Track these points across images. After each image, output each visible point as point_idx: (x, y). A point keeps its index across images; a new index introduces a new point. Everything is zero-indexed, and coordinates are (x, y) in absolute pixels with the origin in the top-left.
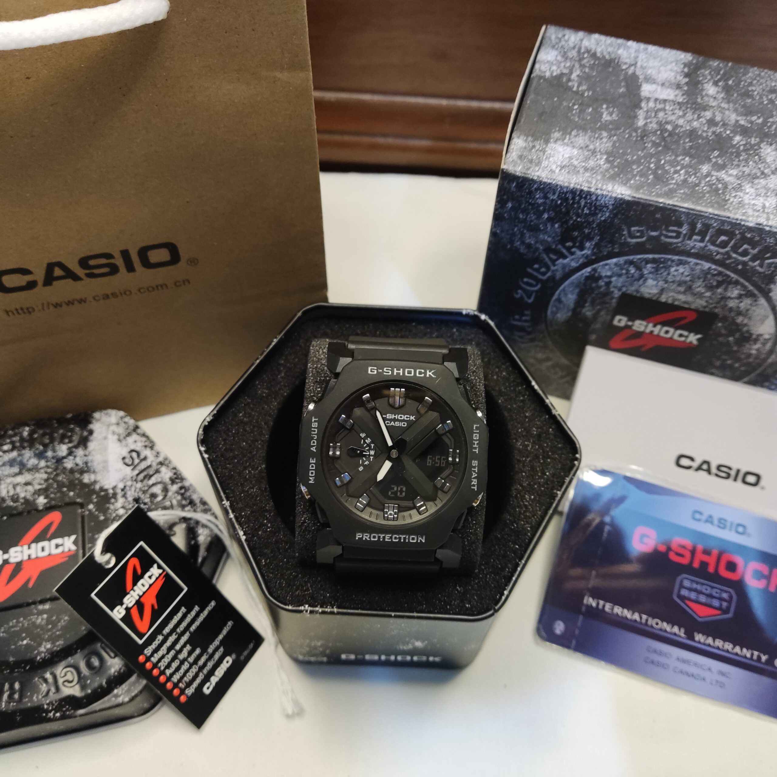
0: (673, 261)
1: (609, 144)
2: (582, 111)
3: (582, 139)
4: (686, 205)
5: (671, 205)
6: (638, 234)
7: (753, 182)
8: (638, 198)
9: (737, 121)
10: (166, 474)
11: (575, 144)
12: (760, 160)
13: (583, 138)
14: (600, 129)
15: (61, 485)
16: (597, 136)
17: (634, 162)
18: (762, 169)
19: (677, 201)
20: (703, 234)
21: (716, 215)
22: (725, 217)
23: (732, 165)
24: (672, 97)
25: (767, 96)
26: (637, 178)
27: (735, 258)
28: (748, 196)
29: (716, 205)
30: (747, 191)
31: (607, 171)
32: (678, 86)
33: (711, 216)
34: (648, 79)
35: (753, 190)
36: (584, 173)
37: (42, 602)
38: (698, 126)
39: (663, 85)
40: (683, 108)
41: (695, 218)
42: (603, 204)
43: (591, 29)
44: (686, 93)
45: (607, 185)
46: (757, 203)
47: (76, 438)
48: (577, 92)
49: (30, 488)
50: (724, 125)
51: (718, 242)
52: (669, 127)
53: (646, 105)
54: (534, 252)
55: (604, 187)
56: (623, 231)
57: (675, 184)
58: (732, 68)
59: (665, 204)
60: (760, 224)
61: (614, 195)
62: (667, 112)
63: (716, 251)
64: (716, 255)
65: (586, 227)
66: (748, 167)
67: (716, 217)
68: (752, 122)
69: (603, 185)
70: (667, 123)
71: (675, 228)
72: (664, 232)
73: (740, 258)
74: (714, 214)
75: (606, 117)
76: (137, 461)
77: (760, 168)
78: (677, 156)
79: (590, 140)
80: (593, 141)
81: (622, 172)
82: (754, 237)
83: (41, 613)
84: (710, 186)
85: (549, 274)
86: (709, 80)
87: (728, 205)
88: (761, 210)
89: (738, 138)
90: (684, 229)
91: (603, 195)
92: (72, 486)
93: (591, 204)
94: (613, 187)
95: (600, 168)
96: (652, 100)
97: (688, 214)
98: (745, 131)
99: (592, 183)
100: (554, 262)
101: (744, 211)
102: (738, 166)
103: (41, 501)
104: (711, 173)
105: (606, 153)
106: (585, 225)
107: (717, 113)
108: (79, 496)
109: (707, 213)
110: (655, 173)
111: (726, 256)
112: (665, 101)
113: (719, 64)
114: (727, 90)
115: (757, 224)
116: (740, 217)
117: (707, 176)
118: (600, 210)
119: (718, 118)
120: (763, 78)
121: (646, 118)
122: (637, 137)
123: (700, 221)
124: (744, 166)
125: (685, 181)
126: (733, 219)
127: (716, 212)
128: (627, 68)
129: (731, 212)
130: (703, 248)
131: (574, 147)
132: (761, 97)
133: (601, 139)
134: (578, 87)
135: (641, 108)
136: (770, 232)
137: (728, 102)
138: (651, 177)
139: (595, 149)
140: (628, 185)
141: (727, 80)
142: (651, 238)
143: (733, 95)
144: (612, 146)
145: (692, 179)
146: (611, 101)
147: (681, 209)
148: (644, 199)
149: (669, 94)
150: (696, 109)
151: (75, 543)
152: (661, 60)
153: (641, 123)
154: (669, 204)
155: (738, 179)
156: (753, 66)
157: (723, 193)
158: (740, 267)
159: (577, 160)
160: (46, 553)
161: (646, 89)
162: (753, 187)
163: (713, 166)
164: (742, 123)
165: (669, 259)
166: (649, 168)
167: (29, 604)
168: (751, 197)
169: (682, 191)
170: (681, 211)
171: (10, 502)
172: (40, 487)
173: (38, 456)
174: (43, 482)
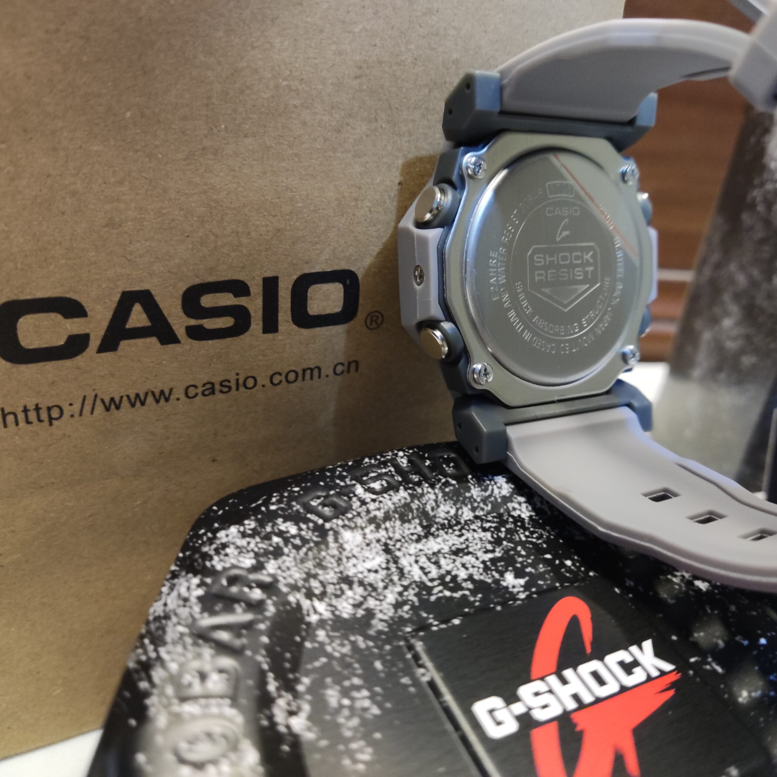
171: (441, 592)
172: (490, 556)
173: (451, 499)
174: (489, 547)
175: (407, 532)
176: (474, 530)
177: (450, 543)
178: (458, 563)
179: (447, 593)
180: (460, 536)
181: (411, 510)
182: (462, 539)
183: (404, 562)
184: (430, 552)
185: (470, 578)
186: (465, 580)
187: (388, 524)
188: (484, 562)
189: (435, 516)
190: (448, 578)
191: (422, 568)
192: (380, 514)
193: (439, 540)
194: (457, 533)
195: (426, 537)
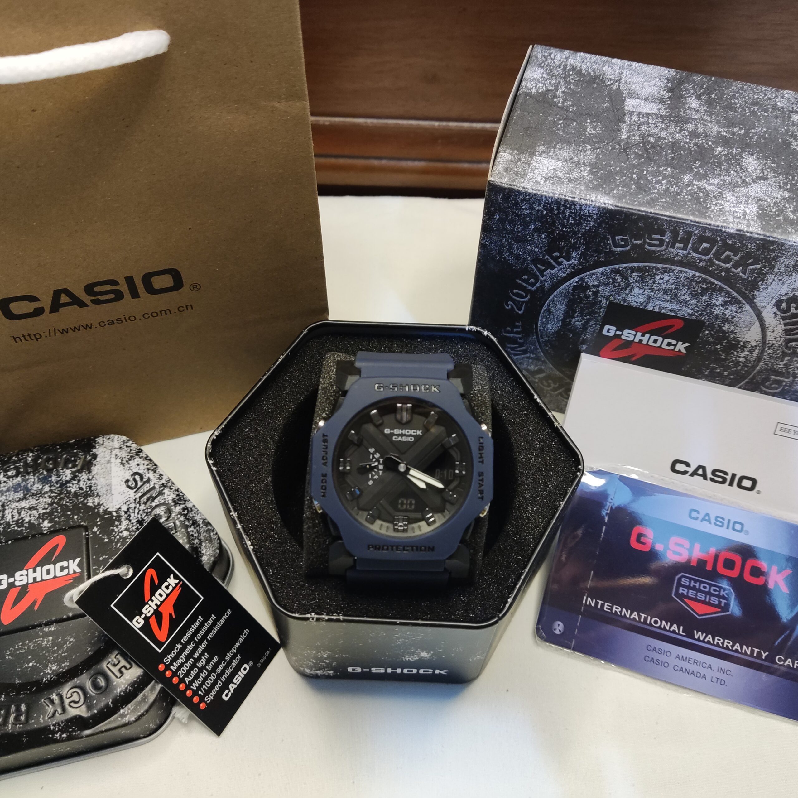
0: (657, 269)
1: (593, 157)
2: (566, 126)
3: (565, 153)
4: (668, 213)
5: (654, 213)
6: (623, 243)
7: (733, 191)
8: (621, 207)
9: (719, 132)
10: (169, 496)
11: (559, 157)
12: (741, 169)
13: (568, 150)
14: (584, 142)
15: (65, 509)
16: (581, 148)
17: (616, 174)
18: (743, 177)
19: (659, 209)
20: (685, 242)
21: (697, 222)
22: (706, 224)
23: (714, 174)
24: (655, 111)
25: (749, 108)
26: (620, 188)
27: (718, 265)
28: (729, 204)
29: (697, 213)
30: (728, 198)
31: (590, 181)
32: (662, 101)
33: (692, 223)
34: (633, 95)
35: (734, 198)
36: (567, 184)
37: (48, 624)
38: (680, 137)
39: (646, 99)
40: (666, 121)
41: (676, 226)
42: (588, 214)
43: (576, 47)
44: (669, 107)
45: (590, 195)
46: (738, 211)
47: (79, 463)
48: (562, 108)
49: (34, 512)
50: (706, 136)
51: (700, 250)
52: (652, 140)
53: (629, 119)
54: (522, 264)
55: (588, 197)
56: (608, 239)
57: (656, 193)
58: (715, 82)
59: (647, 212)
60: (740, 231)
61: (597, 205)
62: (650, 125)
63: (699, 258)
64: (699, 263)
65: (572, 237)
66: (729, 176)
67: (697, 224)
68: (734, 134)
69: (586, 195)
70: (649, 135)
71: (659, 237)
72: (648, 241)
73: (723, 265)
74: (695, 222)
75: (590, 130)
76: (140, 484)
77: (741, 177)
78: (659, 166)
79: (574, 153)
80: (577, 154)
81: (605, 183)
82: (736, 243)
83: (46, 635)
84: (691, 195)
85: (538, 284)
86: (693, 94)
87: (709, 212)
88: (742, 217)
89: (719, 149)
90: (667, 237)
91: (586, 205)
92: (76, 509)
93: (575, 214)
94: (596, 197)
95: (584, 179)
96: (635, 113)
97: (670, 222)
98: (726, 142)
99: (576, 193)
100: (542, 272)
101: (725, 218)
102: (720, 175)
103: (46, 524)
104: (692, 182)
105: (590, 165)
106: (571, 235)
107: (699, 126)
108: (83, 519)
109: (688, 220)
110: (637, 183)
111: (709, 264)
112: (648, 114)
113: (702, 78)
114: (710, 103)
115: (737, 230)
116: (721, 224)
117: (688, 185)
118: (585, 220)
119: (700, 130)
120: (745, 91)
121: (629, 131)
122: (620, 149)
123: (682, 229)
124: (726, 175)
125: (667, 190)
126: (714, 226)
127: (697, 220)
128: (612, 84)
129: (712, 219)
130: (686, 256)
131: (558, 159)
132: (743, 109)
133: (585, 152)
134: (563, 103)
135: (625, 122)
136: (750, 237)
137: (710, 116)
138: (633, 187)
139: (579, 161)
140: (611, 195)
141: (708, 94)
142: (634, 246)
143: (715, 108)
144: (596, 158)
145: (674, 189)
146: (596, 116)
147: (663, 217)
148: (626, 208)
149: (652, 108)
150: (678, 122)
151: (80, 565)
152: (645, 76)
153: (624, 136)
154: (651, 213)
155: (719, 188)
156: (736, 80)
157: (704, 202)
158: (723, 274)
159: (561, 172)
160: (51, 576)
161: (630, 104)
162: (733, 195)
163: (695, 176)
164: (725, 134)
165: (654, 267)
166: (632, 178)
167: (34, 627)
168: (732, 205)
169: (664, 200)
170: (662, 219)
171: (14, 527)
172: (44, 511)
173: (41, 481)
174: (47, 506)
175: (16, 497)
176: (45, 497)
177: (31, 504)
178: (28, 514)
179: (16, 528)
180: (37, 500)
181: (20, 487)
182: (37, 502)
183: (7, 512)
184: (20, 508)
185: (29, 522)
186: (27, 523)
187: (7, 493)
188: (39, 514)
189: (31, 490)
190: (20, 521)
191: (12, 515)
192: (5, 489)
193: (27, 501)
194: (37, 498)
195: (22, 500)
